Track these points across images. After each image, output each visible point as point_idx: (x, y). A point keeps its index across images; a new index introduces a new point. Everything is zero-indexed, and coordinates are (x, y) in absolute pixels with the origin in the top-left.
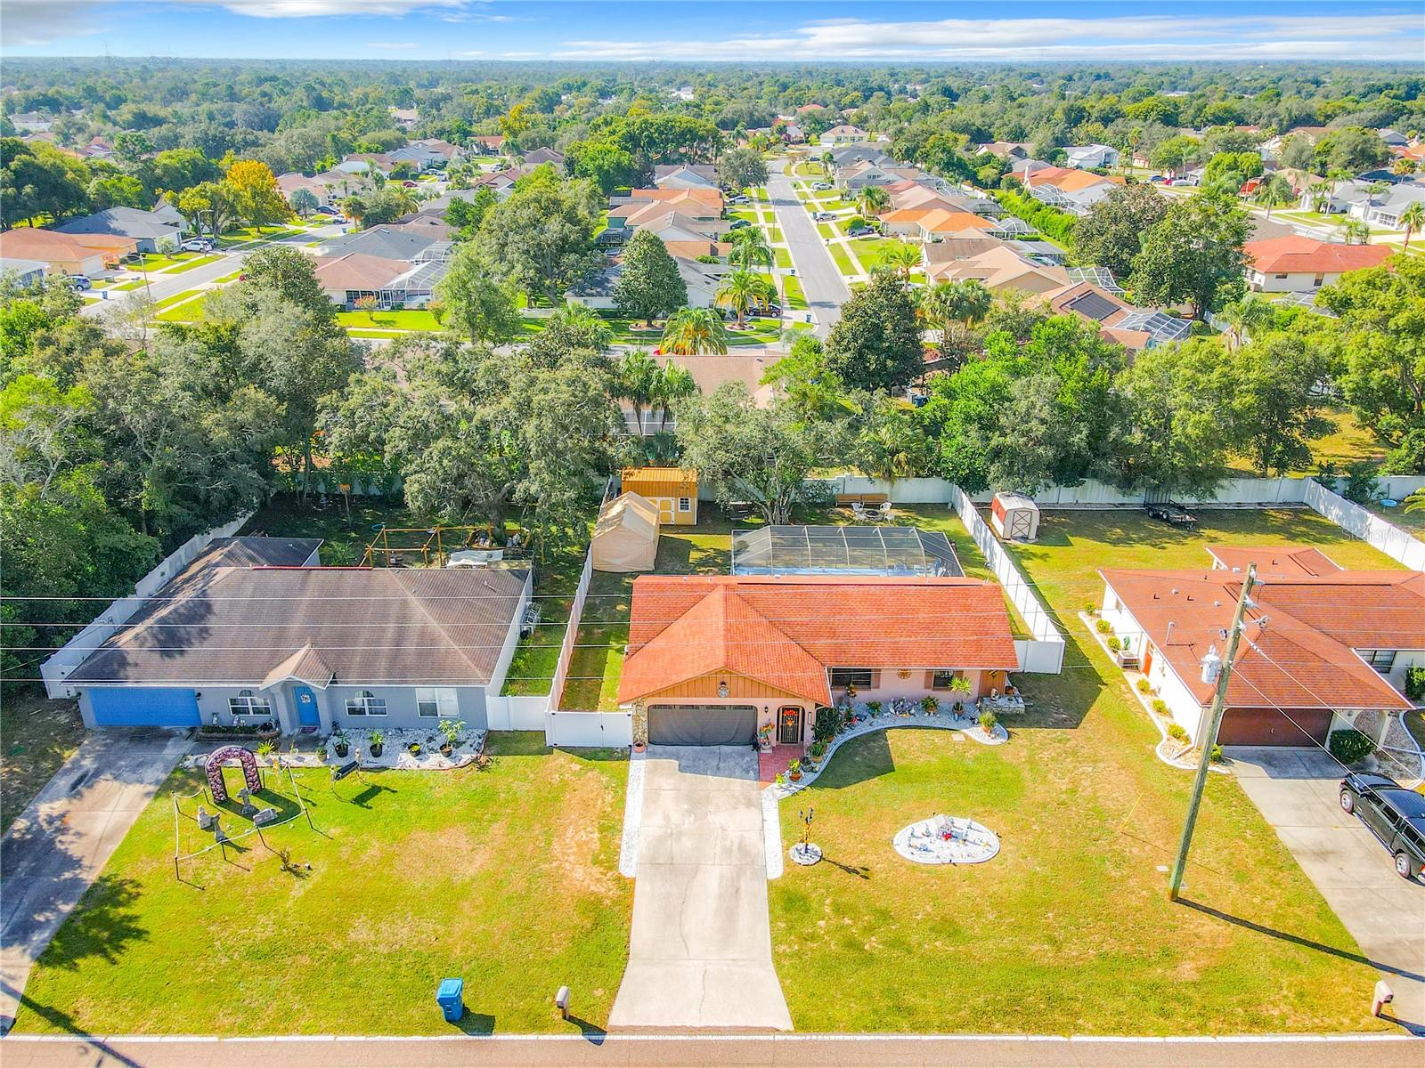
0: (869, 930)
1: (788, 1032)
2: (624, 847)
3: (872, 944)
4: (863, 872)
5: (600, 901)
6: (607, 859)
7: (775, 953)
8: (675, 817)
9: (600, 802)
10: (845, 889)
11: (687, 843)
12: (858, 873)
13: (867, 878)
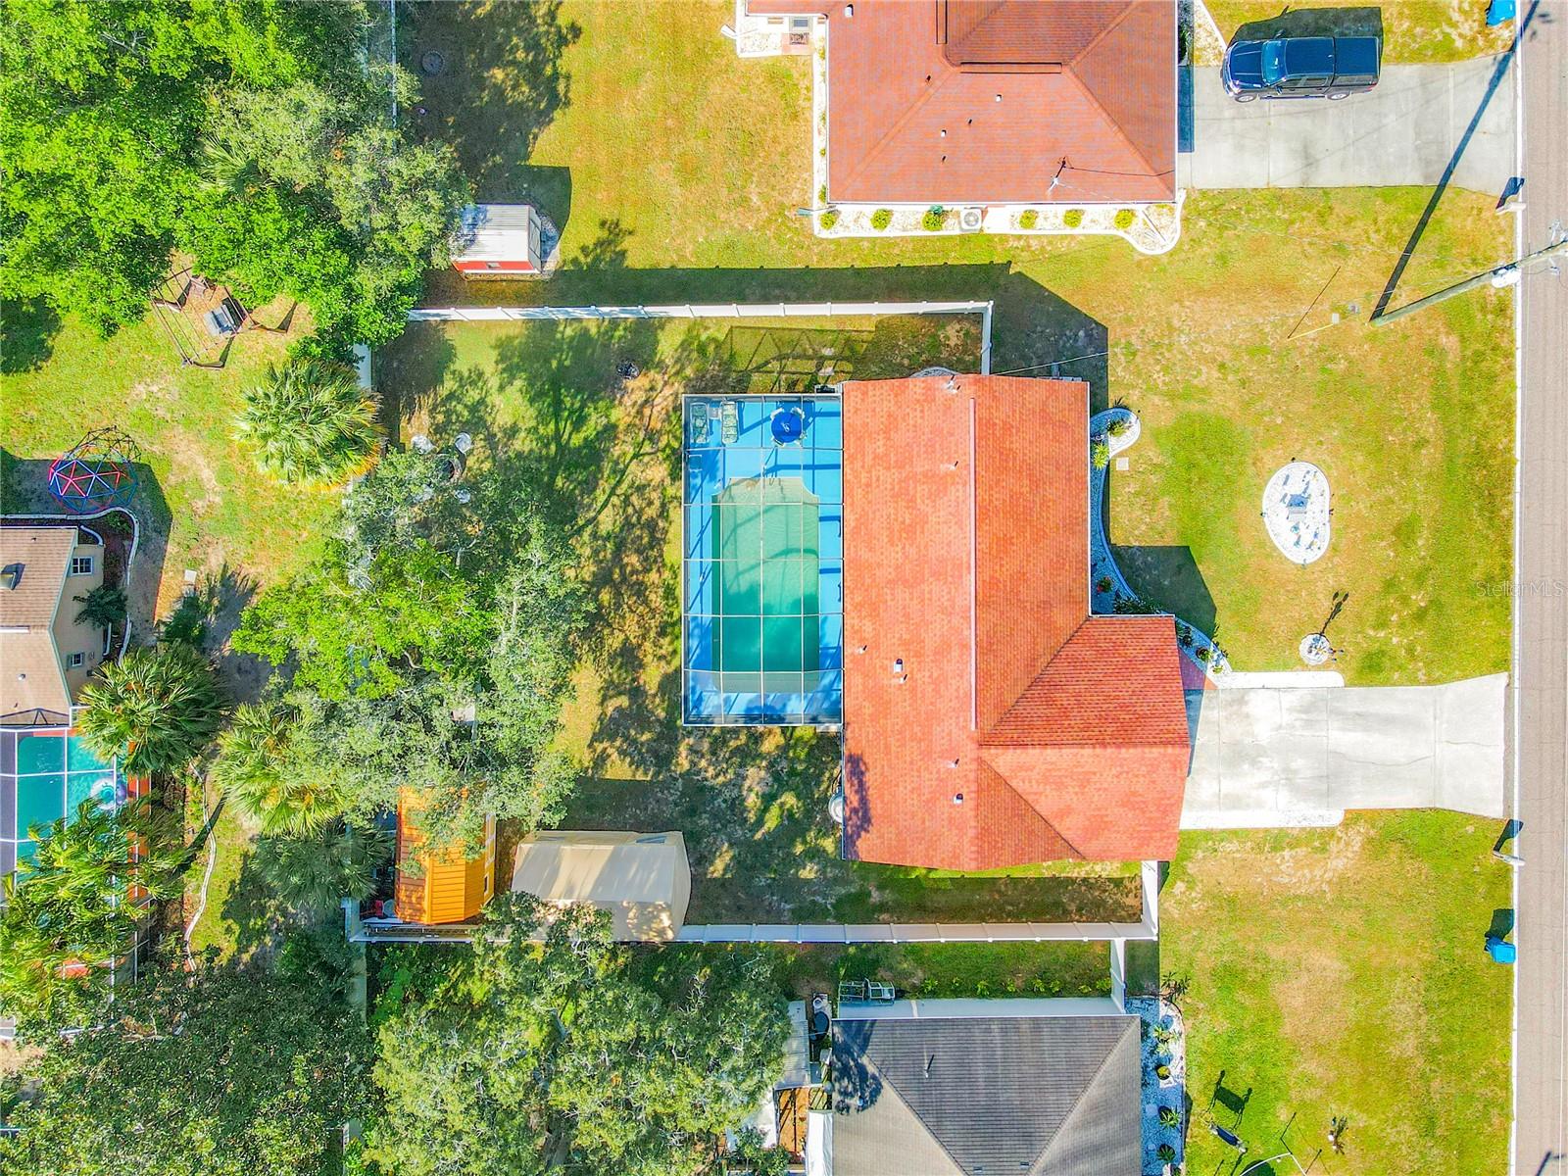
0: (1405, 600)
1: (1510, 677)
2: (1304, 824)
3: (1419, 599)
4: (1340, 599)
5: (1370, 840)
6: (1320, 840)
7: (1428, 683)
8: (1263, 776)
9: (1238, 855)
10: (1359, 617)
11: (1299, 763)
12: (1340, 604)
13: (1347, 595)
